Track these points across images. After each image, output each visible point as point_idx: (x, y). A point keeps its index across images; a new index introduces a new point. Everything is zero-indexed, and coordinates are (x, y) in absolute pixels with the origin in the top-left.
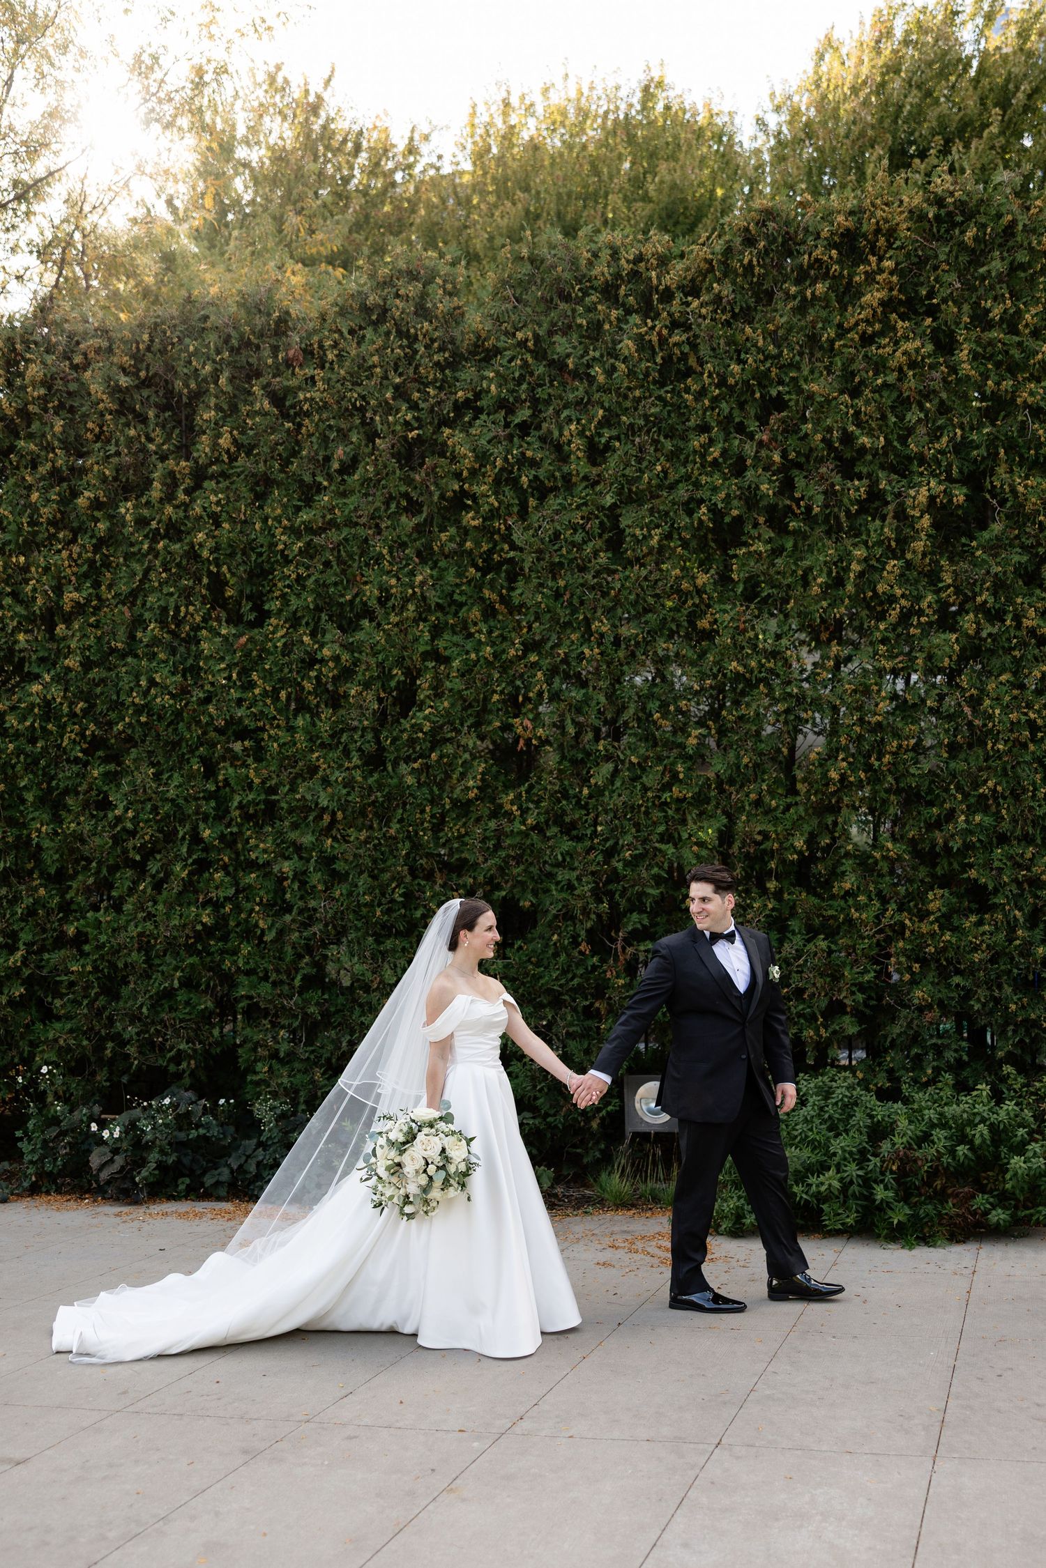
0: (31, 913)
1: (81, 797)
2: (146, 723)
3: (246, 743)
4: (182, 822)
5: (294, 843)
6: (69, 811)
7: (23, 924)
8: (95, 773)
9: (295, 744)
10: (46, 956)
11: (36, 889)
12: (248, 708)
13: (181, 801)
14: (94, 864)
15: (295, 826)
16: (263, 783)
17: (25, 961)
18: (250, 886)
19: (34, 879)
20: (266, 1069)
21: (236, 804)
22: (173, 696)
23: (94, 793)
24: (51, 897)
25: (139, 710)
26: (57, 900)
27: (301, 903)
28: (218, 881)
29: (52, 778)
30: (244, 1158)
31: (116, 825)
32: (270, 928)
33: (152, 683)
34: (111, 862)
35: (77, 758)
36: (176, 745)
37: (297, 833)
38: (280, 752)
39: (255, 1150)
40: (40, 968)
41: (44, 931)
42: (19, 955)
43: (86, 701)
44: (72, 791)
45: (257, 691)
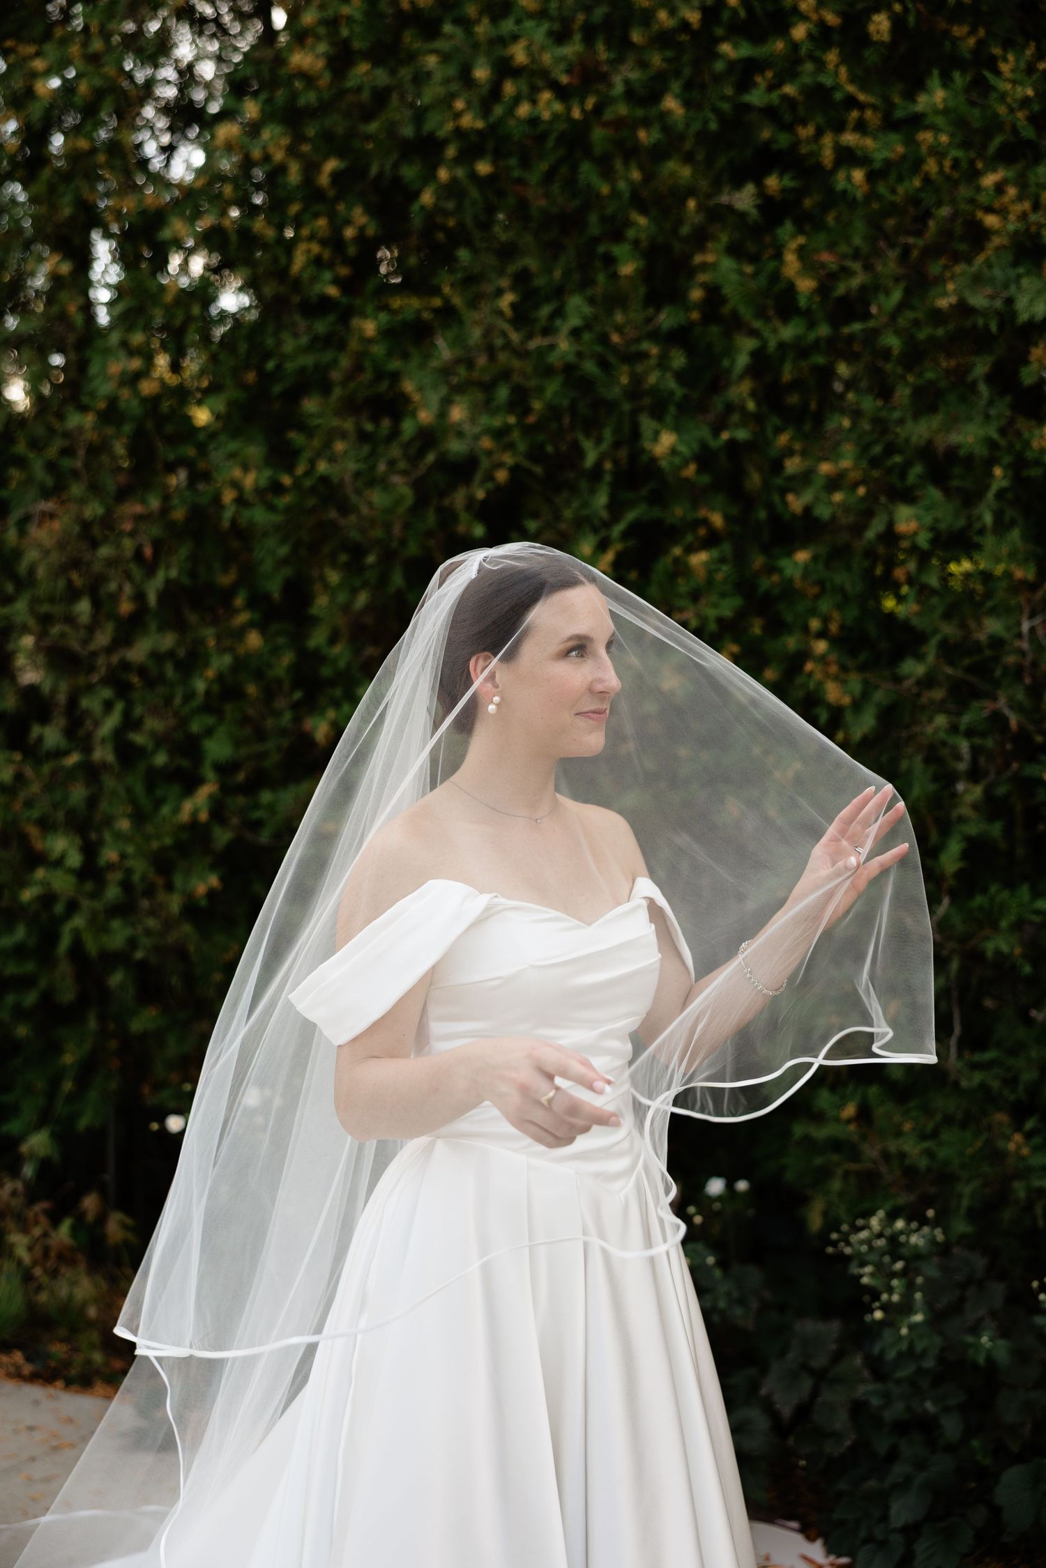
0: (228, 691)
1: (337, 392)
2: (492, 178)
3: (772, 183)
4: (591, 426)
5: (926, 452)
6: (310, 432)
7: (210, 720)
8: (369, 327)
9: (917, 164)
10: (266, 796)
11: (241, 633)
12: (772, 87)
13: (590, 367)
14: (371, 559)
15: (926, 401)
16: (823, 290)
17: (218, 811)
18: (788, 592)
19: (237, 611)
20: (850, 1110)
21: (742, 360)
22: (562, 93)
23: (367, 376)
24: (275, 651)
25: (472, 147)
26: (287, 659)
27: (949, 630)
28: (701, 574)
29: (268, 355)
30: (807, 1384)
31: (421, 453)
32: (857, 706)
33: (504, 69)
34: (413, 549)
35: (325, 301)
36: (569, 222)
37: (936, 421)
38: (872, 196)
39: (838, 1357)
40: (257, 825)
41: (261, 735)
42: (205, 792)
43: (341, 155)
44: (316, 381)
45: (799, 32)
